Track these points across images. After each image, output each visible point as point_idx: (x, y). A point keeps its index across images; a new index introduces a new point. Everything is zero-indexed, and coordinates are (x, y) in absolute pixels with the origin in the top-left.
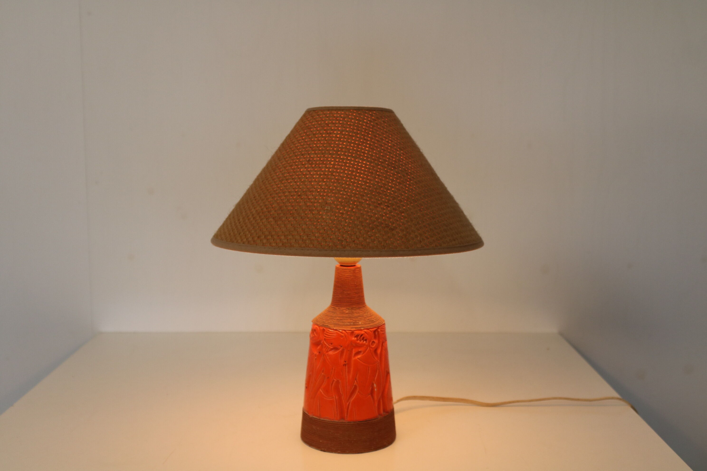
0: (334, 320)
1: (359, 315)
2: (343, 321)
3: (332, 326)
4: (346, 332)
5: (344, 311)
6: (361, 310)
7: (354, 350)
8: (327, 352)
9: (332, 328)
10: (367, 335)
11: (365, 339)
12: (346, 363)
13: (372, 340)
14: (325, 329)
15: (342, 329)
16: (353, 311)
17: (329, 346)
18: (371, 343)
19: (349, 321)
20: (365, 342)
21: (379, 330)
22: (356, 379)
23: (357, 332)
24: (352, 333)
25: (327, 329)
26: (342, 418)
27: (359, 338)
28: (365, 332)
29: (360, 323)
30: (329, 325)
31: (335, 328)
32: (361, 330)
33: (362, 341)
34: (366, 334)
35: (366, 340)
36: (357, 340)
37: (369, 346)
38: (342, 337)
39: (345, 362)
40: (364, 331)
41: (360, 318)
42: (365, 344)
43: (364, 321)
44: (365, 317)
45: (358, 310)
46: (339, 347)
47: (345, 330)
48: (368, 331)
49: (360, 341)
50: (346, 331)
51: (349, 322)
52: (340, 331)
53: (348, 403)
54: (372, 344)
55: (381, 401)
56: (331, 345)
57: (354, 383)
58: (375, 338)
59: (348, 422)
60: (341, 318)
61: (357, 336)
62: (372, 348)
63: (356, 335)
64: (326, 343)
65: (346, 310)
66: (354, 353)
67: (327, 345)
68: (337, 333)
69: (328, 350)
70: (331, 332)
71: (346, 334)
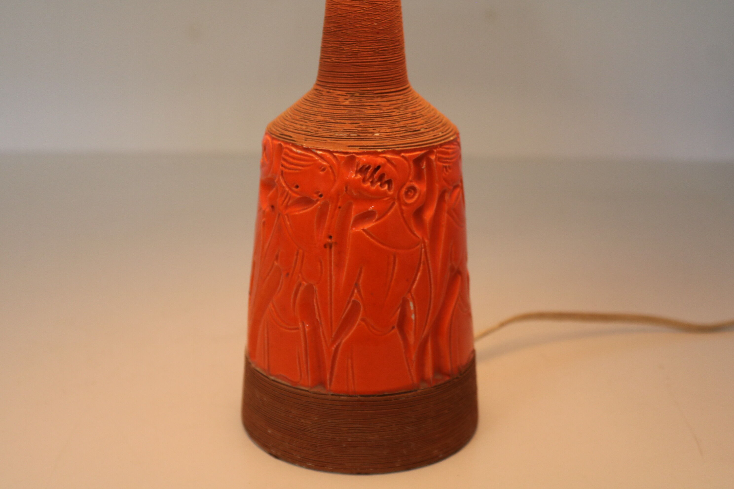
0: (309, 124)
1: (378, 111)
2: (333, 125)
3: (300, 139)
4: (335, 156)
5: (341, 99)
6: (385, 99)
7: (354, 207)
8: (287, 207)
9: (299, 144)
10: (393, 168)
11: (386, 179)
12: (333, 240)
13: (408, 184)
14: (282, 144)
15: (320, 147)
16: (364, 100)
17: (290, 192)
18: (404, 190)
19: (348, 126)
20: (386, 187)
21: (433, 157)
22: (357, 285)
23: (363, 159)
24: (351, 159)
25: (288, 146)
26: (320, 381)
27: (368, 175)
28: (388, 160)
29: (377, 134)
30: (294, 137)
31: (305, 146)
32: (376, 154)
33: (379, 184)
34: (389, 165)
35: (389, 182)
36: (363, 179)
37: (399, 199)
38: (324, 170)
39: (330, 237)
40: (385, 157)
41: (380, 119)
42: (385, 194)
43: (388, 130)
44: (395, 118)
45: (379, 99)
46: (315, 195)
47: (331, 152)
48: (396, 157)
49: (372, 183)
50: (335, 154)
51: (346, 131)
52: (319, 152)
53: (335, 346)
54: (406, 193)
55: (429, 345)
56: (294, 189)
57: (352, 296)
58: (419, 176)
59: (332, 395)
60: (328, 119)
61: (363, 170)
62: (406, 204)
63: (361, 166)
64: (284, 185)
65: (346, 97)
66: (353, 216)
67: (287, 189)
68: (312, 157)
69: (288, 202)
70: (297, 153)
71: (334, 161)
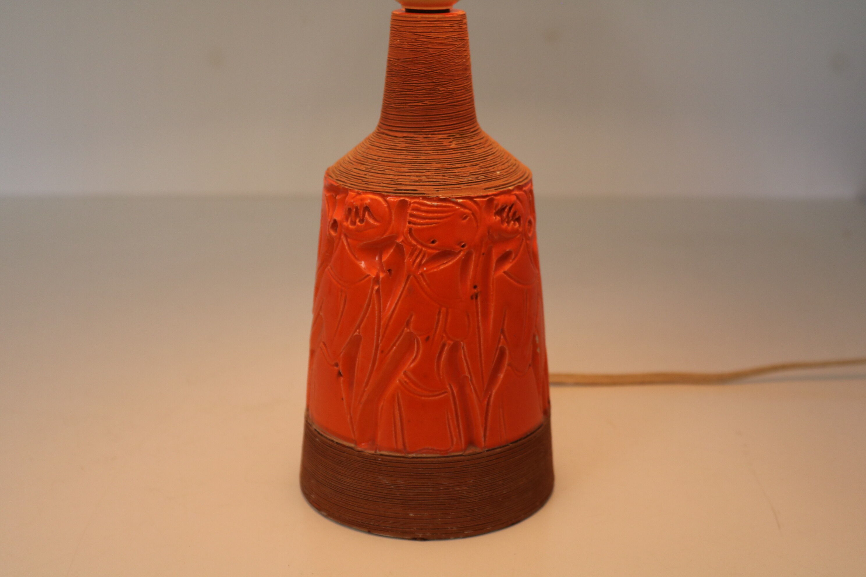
0: (428, 173)
2: (456, 170)
3: (430, 191)
4: (475, 202)
7: (494, 251)
8: (420, 265)
9: (432, 196)
10: (520, 205)
12: (478, 290)
13: (529, 218)
14: (407, 199)
15: (460, 195)
17: (423, 249)
18: (527, 225)
19: (471, 169)
20: (517, 224)
22: (503, 332)
23: (501, 200)
24: (490, 202)
25: (416, 200)
26: (471, 442)
27: (505, 215)
28: (517, 197)
29: (498, 173)
30: (421, 189)
31: (441, 196)
32: (509, 192)
33: (513, 222)
34: (518, 202)
35: (519, 219)
36: (502, 221)
38: (466, 218)
39: (475, 287)
40: (514, 194)
41: (490, 158)
42: (516, 232)
46: (458, 247)
47: (470, 198)
48: (520, 193)
49: (508, 223)
50: (475, 199)
51: (472, 174)
52: (460, 201)
56: (429, 245)
57: (499, 342)
59: (487, 451)
60: (446, 165)
61: (499, 212)
63: (498, 207)
64: (414, 243)
65: (450, 140)
66: (494, 259)
67: (419, 247)
68: (452, 207)
69: (421, 260)
70: (432, 206)
71: (475, 207)
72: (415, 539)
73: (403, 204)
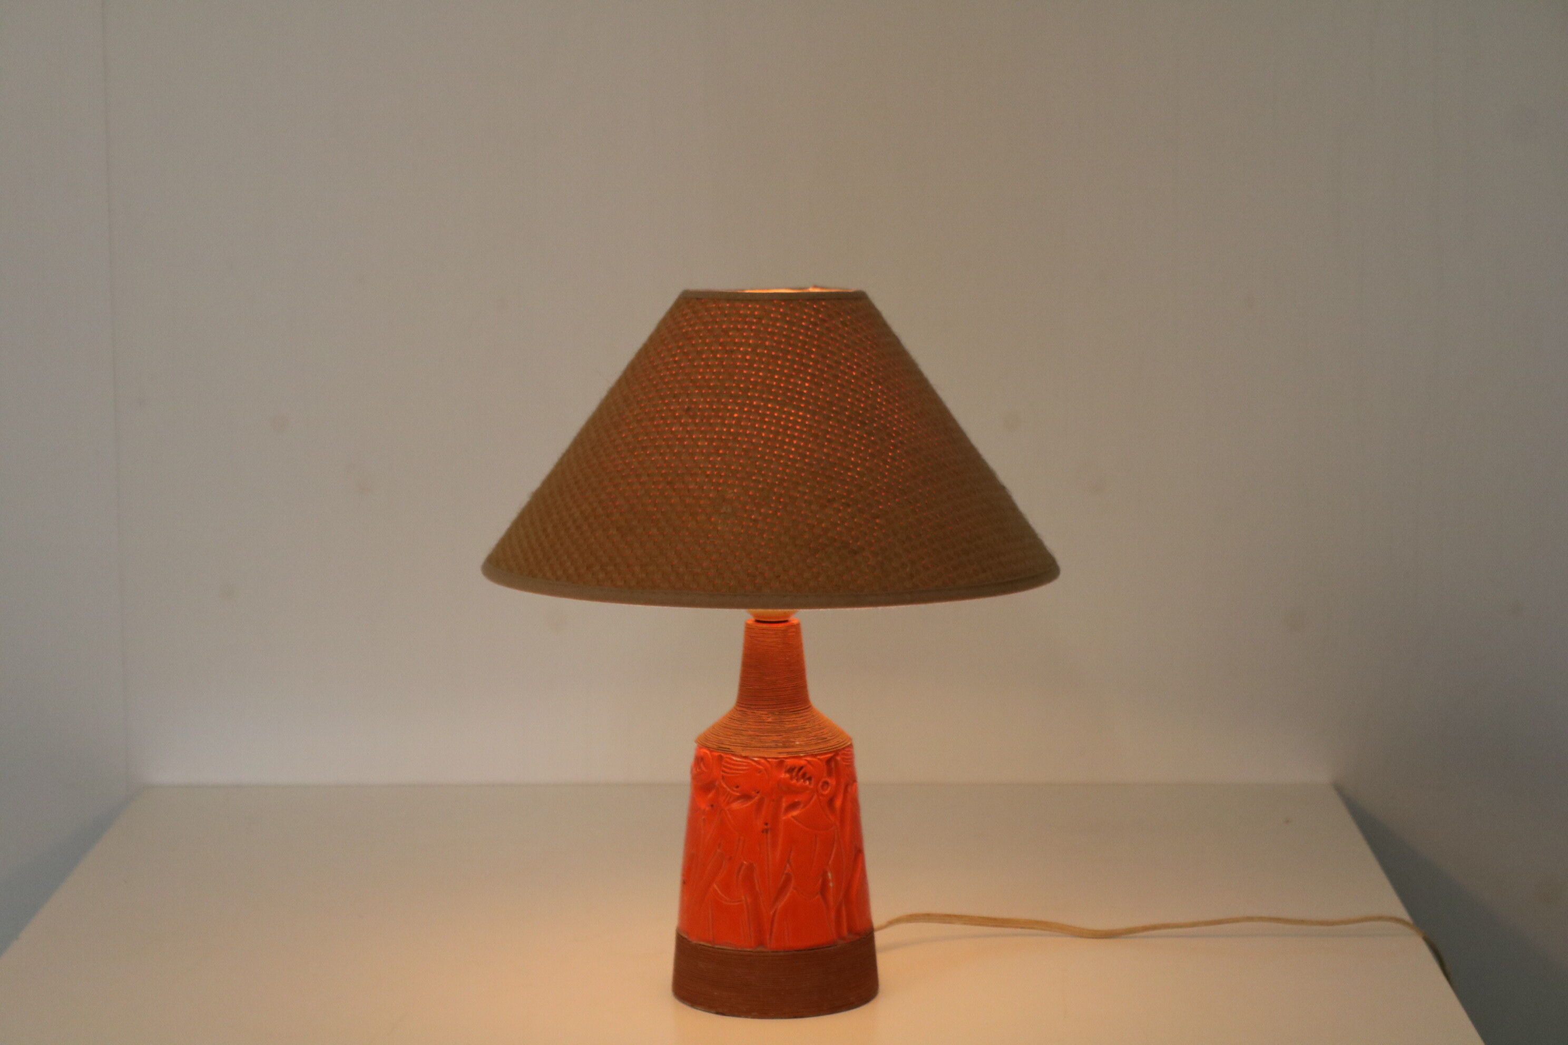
0: (742, 738)
1: (794, 725)
2: (763, 738)
3: (738, 750)
4: (768, 762)
5: (764, 717)
6: (801, 715)
7: (784, 800)
8: (728, 803)
9: (738, 754)
10: (811, 768)
11: (808, 776)
12: (769, 826)
13: (823, 780)
14: (722, 755)
15: (758, 755)
16: (783, 717)
17: (731, 792)
18: (820, 784)
19: (775, 738)
20: (807, 783)
21: (838, 758)
22: (788, 861)
23: (790, 762)
24: (781, 763)
25: (728, 756)
26: (761, 943)
27: (794, 774)
28: (809, 762)
29: (797, 743)
30: (732, 748)
31: (744, 754)
32: (800, 757)
33: (802, 780)
34: (809, 766)
35: (810, 779)
36: (791, 778)
37: (817, 792)
38: (759, 772)
39: (766, 824)
40: (806, 760)
41: (797, 732)
42: (806, 788)
43: (805, 739)
44: (808, 730)
45: (794, 716)
46: (754, 793)
47: (765, 758)
48: (814, 759)
49: (797, 780)
50: (770, 760)
51: (773, 741)
52: (756, 759)
53: (773, 912)
54: (822, 787)
55: (843, 908)
56: (735, 789)
57: (785, 869)
58: (830, 774)
59: (772, 952)
60: (757, 734)
61: (790, 770)
62: (822, 795)
63: (788, 767)
64: (726, 787)
65: (767, 716)
66: (784, 805)
67: (728, 790)
68: (749, 763)
69: (729, 800)
70: (737, 761)
71: (768, 765)
72: (717, 1013)
73: (720, 758)
